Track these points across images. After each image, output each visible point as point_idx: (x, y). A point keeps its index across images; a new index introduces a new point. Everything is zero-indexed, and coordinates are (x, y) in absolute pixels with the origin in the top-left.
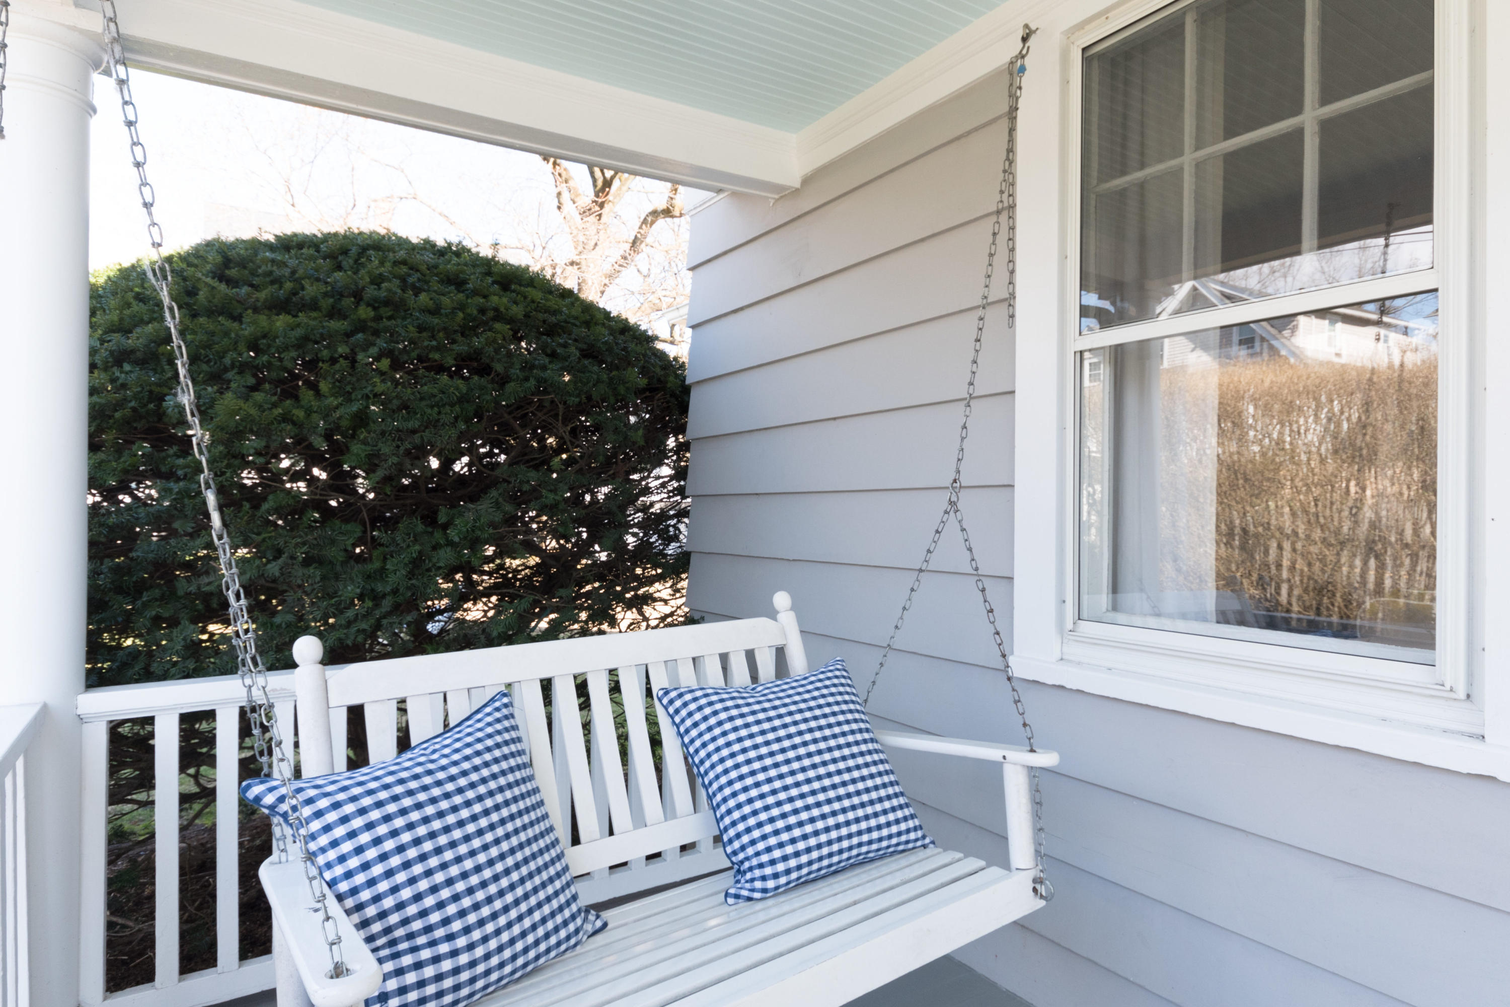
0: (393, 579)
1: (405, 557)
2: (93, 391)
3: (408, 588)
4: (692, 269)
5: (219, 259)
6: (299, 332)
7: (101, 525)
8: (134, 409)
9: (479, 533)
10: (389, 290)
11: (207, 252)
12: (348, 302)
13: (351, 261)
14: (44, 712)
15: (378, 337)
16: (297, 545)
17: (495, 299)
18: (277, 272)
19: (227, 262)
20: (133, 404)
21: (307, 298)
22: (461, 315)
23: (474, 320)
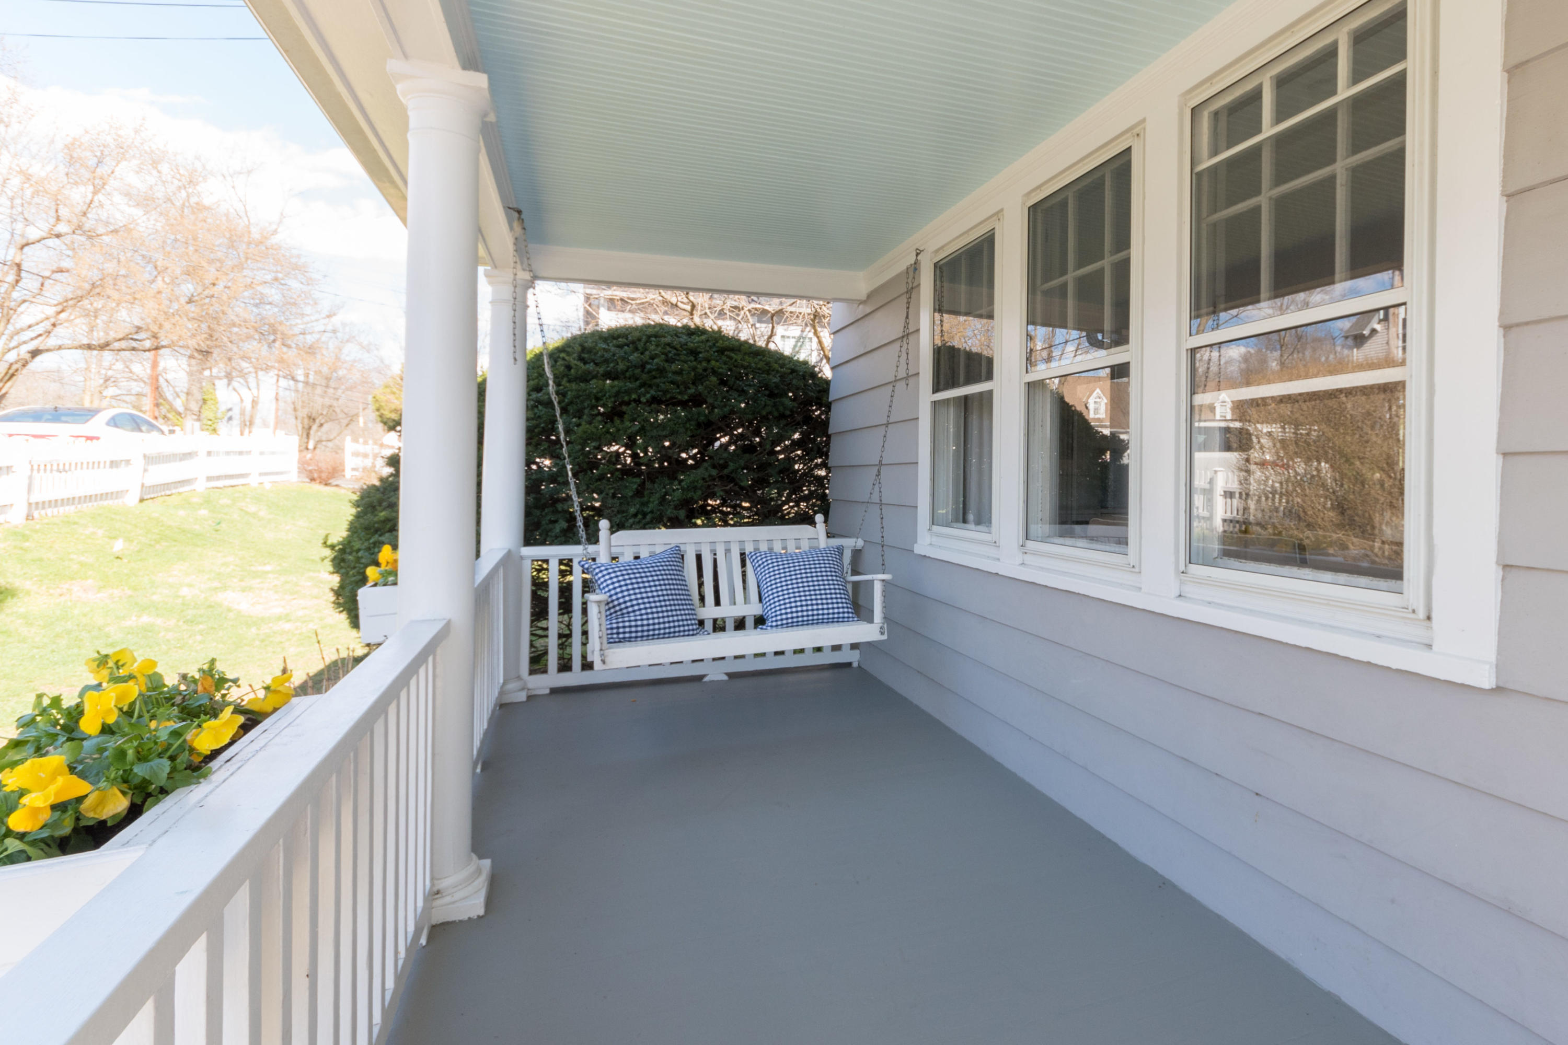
0: (651, 505)
1: (658, 495)
2: (528, 419)
3: (658, 510)
4: (834, 333)
5: (580, 349)
6: (616, 389)
7: (530, 479)
8: (543, 428)
9: (696, 484)
10: (657, 364)
11: (574, 344)
12: (638, 371)
13: (642, 344)
14: (509, 552)
15: (652, 388)
16: (609, 489)
17: (713, 363)
18: (606, 355)
19: (584, 349)
20: (542, 425)
21: (619, 370)
22: (693, 374)
23: (701, 375)
